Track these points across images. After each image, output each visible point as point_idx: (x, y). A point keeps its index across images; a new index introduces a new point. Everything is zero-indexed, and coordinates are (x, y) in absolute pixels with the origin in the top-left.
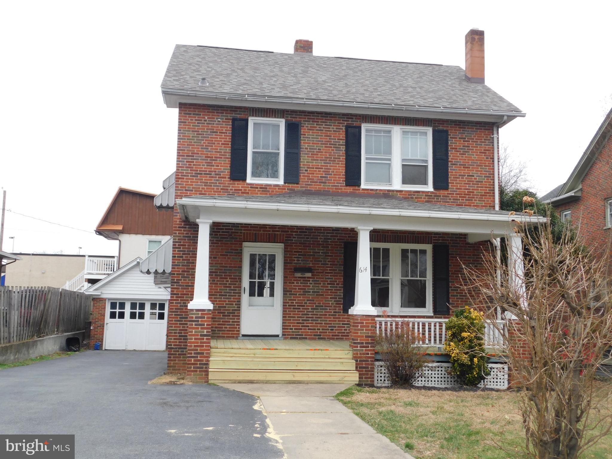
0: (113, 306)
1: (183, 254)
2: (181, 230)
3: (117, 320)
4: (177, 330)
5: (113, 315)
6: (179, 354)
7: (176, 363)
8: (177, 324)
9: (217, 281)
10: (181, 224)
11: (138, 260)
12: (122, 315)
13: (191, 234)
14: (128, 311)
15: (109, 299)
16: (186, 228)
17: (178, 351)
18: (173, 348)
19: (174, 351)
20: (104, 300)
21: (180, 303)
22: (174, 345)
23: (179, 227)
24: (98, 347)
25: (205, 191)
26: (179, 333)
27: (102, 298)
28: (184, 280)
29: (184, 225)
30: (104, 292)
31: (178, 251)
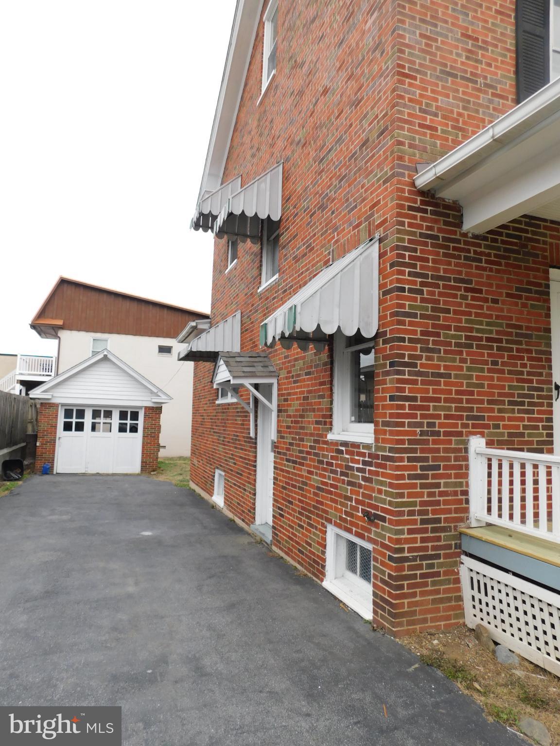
0: (68, 413)
1: (423, 284)
2: (415, 218)
3: (73, 433)
4: (414, 504)
5: (68, 427)
6: (423, 576)
7: (416, 604)
8: (414, 486)
9: (503, 364)
10: (415, 202)
11: (105, 353)
12: (80, 427)
13: (440, 230)
14: (88, 420)
15: (63, 405)
16: (425, 211)
17: (420, 567)
18: (406, 559)
19: (411, 568)
20: (56, 406)
21: (420, 425)
22: (411, 550)
23: (411, 208)
24: (48, 470)
25: (464, 123)
26: (421, 513)
27: (53, 404)
28: (428, 358)
29: (422, 202)
30: (55, 395)
31: (410, 274)
